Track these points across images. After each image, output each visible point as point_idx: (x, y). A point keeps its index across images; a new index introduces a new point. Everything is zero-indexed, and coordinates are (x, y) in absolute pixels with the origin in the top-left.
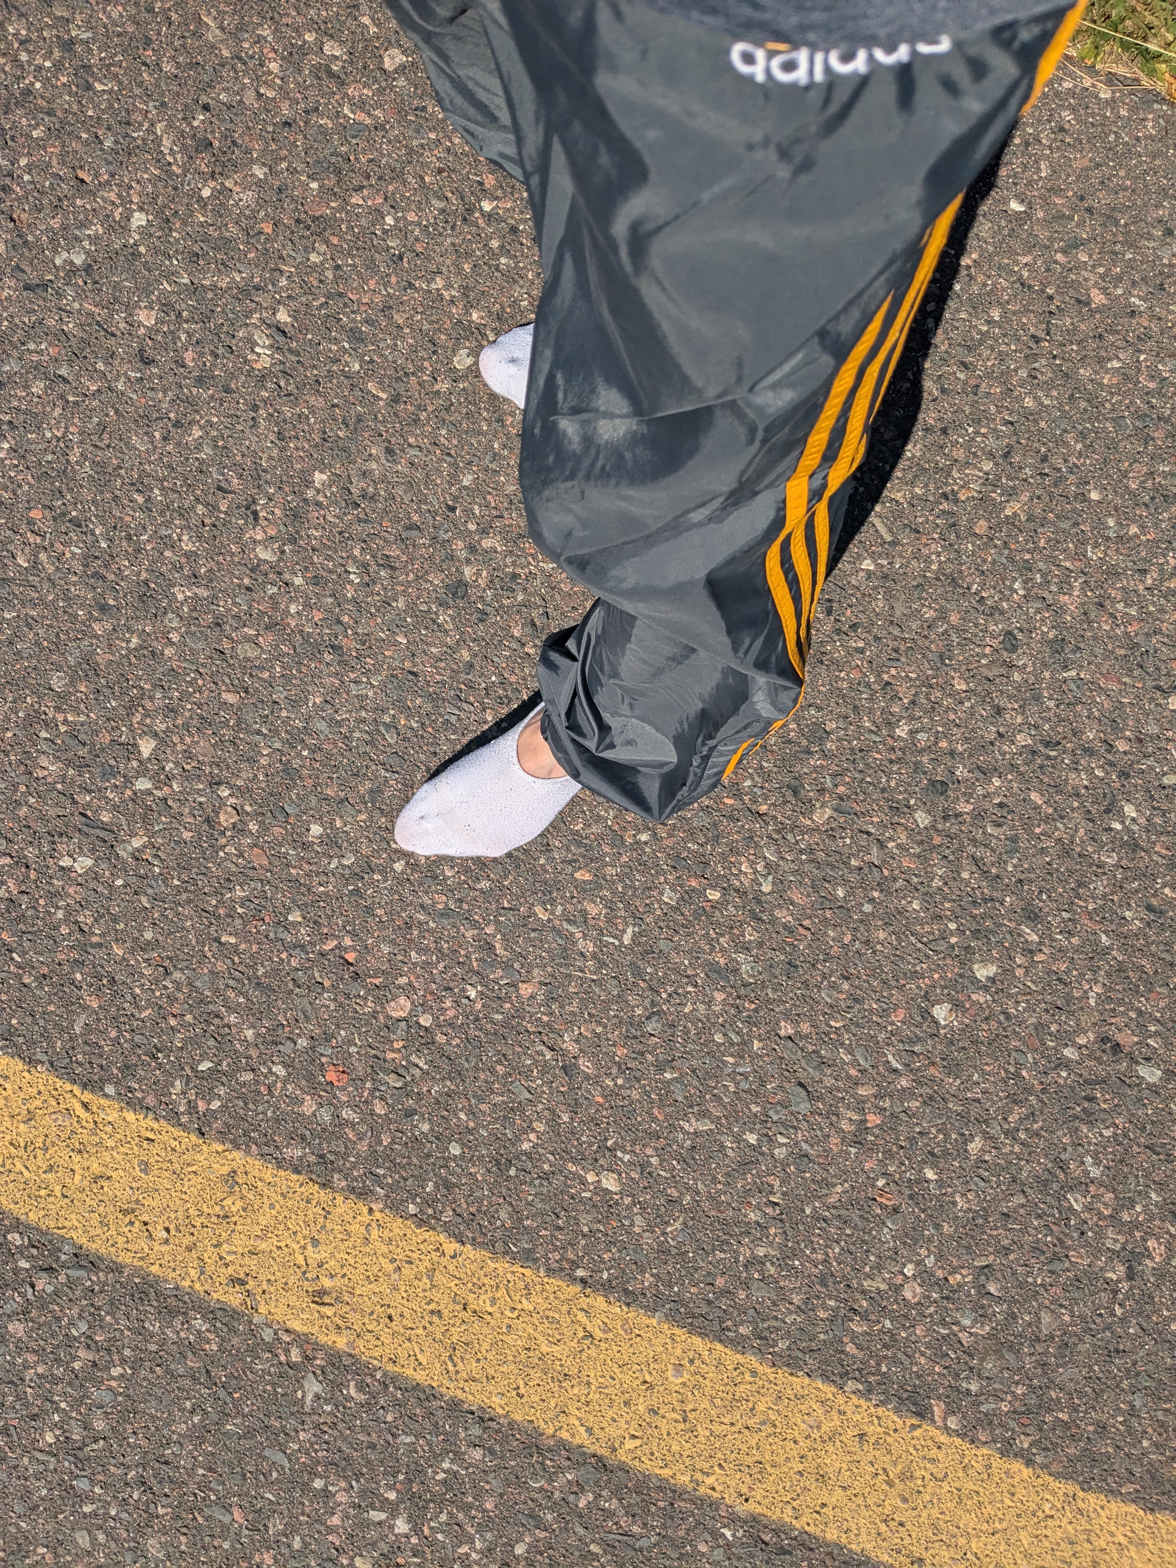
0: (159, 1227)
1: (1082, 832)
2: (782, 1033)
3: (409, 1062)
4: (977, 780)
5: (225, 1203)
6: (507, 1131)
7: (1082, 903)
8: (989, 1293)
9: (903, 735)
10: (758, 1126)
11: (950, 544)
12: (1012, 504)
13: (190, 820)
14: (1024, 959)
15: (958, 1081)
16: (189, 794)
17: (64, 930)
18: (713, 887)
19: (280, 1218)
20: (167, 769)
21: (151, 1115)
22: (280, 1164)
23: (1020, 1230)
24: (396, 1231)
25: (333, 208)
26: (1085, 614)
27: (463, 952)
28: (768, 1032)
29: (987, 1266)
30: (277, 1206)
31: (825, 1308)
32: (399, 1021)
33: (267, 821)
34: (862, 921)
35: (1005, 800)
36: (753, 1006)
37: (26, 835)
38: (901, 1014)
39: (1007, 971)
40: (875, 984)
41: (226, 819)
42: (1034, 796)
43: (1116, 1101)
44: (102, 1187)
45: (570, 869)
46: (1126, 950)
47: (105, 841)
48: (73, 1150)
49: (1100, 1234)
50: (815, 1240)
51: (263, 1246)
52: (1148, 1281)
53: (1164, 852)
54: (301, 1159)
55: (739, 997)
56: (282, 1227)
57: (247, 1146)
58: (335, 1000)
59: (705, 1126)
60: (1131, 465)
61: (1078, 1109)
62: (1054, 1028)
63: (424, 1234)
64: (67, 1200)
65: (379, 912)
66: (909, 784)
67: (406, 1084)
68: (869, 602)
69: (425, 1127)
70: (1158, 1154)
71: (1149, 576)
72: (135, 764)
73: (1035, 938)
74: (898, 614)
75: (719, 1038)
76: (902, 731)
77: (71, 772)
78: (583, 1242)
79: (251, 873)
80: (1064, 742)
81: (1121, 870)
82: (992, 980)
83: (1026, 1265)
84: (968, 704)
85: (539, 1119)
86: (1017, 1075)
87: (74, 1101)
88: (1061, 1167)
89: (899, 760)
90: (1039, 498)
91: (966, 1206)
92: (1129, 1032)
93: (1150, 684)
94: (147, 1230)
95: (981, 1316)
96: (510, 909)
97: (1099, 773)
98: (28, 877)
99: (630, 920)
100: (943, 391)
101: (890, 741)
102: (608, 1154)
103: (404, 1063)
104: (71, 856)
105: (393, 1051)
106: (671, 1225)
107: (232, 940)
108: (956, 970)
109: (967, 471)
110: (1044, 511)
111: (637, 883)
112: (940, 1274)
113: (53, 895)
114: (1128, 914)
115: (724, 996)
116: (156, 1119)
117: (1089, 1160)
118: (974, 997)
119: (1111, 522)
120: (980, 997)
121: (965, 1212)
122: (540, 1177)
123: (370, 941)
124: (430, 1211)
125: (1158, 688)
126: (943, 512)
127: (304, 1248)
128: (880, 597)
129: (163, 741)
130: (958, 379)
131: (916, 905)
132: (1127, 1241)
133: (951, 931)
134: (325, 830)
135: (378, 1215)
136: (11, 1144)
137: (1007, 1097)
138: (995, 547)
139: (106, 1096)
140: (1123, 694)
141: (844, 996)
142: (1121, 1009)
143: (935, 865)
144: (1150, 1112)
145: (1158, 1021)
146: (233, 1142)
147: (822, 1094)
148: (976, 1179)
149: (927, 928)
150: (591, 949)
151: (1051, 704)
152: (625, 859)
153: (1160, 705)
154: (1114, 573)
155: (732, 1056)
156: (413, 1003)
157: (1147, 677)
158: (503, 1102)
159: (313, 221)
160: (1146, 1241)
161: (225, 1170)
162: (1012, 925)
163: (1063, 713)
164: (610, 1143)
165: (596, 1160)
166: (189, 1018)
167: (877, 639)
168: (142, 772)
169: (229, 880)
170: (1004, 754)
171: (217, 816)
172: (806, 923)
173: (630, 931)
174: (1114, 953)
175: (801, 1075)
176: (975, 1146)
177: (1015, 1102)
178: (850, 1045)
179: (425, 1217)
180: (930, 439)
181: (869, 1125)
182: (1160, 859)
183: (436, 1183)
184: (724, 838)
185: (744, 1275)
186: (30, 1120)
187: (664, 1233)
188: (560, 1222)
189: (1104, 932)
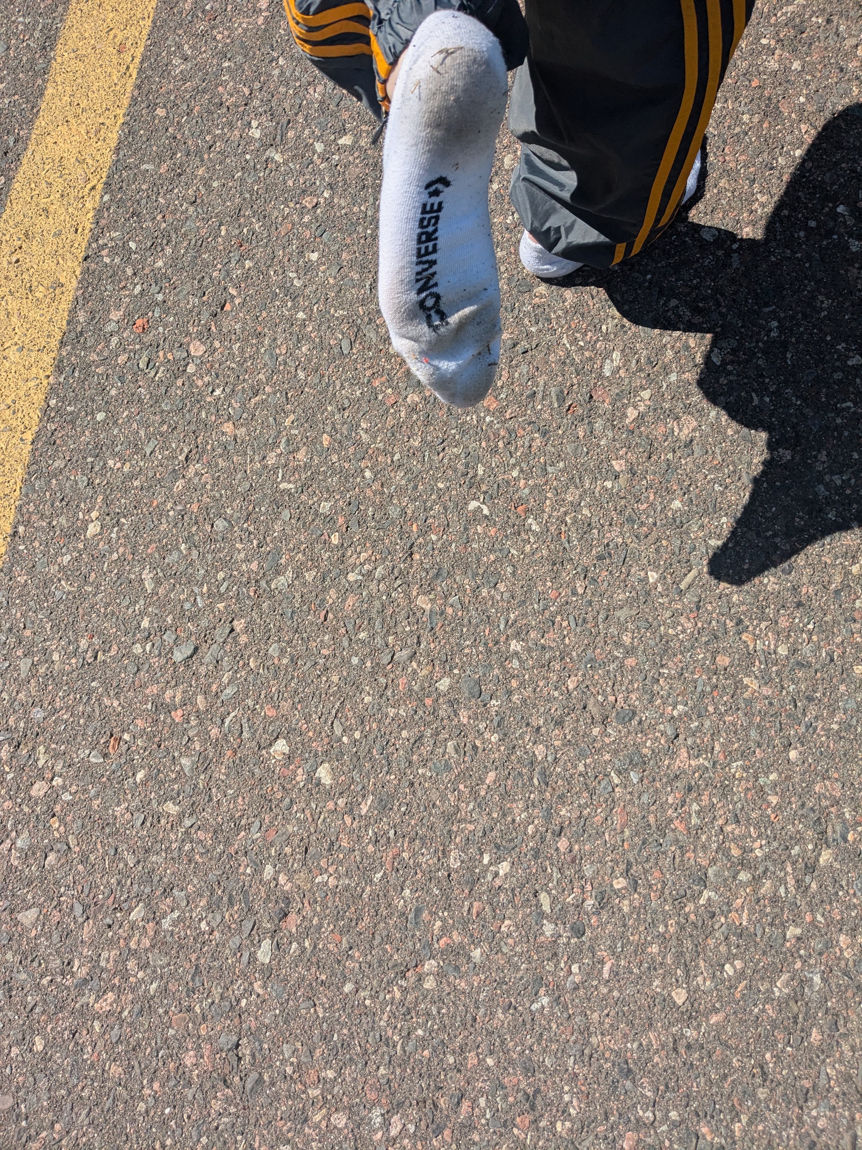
0: (18, 256)
1: (471, 827)
2: (235, 623)
3: (159, 368)
4: (492, 721)
5: (40, 287)
6: (119, 447)
7: (406, 845)
8: (46, 857)
9: (512, 647)
10: (156, 625)
11: (696, 639)
12: (755, 681)
13: (301, 181)
14: (343, 805)
15: (223, 777)
16: (320, 174)
17: (208, 138)
18: (342, 537)
19: (35, 323)
20: (334, 157)
21: (93, 226)
22: (73, 312)
23: (104, 869)
24: (36, 397)
25: (790, 116)
26: (677, 777)
27: (246, 377)
28: (234, 612)
29: (69, 848)
30: (42, 319)
31: (17, 721)
32: (187, 351)
33: (313, 225)
34: (343, 659)
35: (480, 750)
36: (252, 594)
37: (267, 96)
38: (271, 713)
39: (329, 794)
40: (293, 685)
41: (308, 202)
42: (491, 776)
43: (233, 926)
44: (41, 215)
45: (328, 429)
46: (373, 899)
47: (274, 140)
48: (63, 191)
49: (111, 943)
50: (71, 697)
51: (14, 319)
52: (76, 1002)
53: (474, 911)
54: (78, 322)
55: (257, 581)
56: (28, 326)
57: (81, 288)
58: (194, 307)
59: (149, 586)
60: (837, 780)
61: (219, 893)
62: (288, 850)
63: (37, 414)
64: (29, 200)
65: (264, 314)
66: (470, 665)
67: (142, 370)
68: (619, 587)
69: (113, 392)
70: (193, 980)
71: (734, 826)
72: (333, 137)
73: (364, 811)
74: (618, 613)
75: (221, 575)
76: (515, 646)
77: (316, 105)
78: (44, 524)
79: (274, 227)
80: (549, 789)
81: (446, 874)
82: (319, 784)
83: (74, 883)
84: (556, 694)
85: (132, 466)
86: (238, 828)
87: (96, 181)
88: (165, 890)
89: (489, 651)
90: (771, 704)
91: (118, 814)
92: (299, 922)
93: (631, 857)
94: (16, 250)
95: (26, 854)
96: (287, 398)
97: (531, 829)
98: (238, 107)
99: (299, 484)
100: (837, 592)
101: (503, 639)
102: (114, 521)
103: (157, 364)
104: (259, 125)
105: (164, 354)
106: (66, 583)
107: (223, 233)
108: (320, 749)
109: (770, 634)
110: (760, 712)
111: (330, 480)
112: (58, 808)
113: (231, 125)
114: (407, 892)
115: (255, 569)
116: (91, 230)
117: (176, 914)
118: (300, 771)
119: (773, 777)
120: (301, 777)
121: (113, 815)
122: (89, 479)
123: (241, 315)
124: (52, 415)
125: (629, 865)
126: (725, 624)
127: (16, 344)
128: (627, 594)
129: (352, 148)
130: (854, 603)
131: (367, 699)
132: (109, 971)
133: (353, 735)
134: (317, 261)
135: (45, 382)
136: (62, 158)
137: (217, 823)
138: (709, 679)
139: (102, 197)
140: (612, 833)
141: (276, 662)
142: (318, 908)
143: (406, 705)
144: (230, 961)
145: (315, 947)
146: (83, 279)
147: (191, 668)
148: (143, 816)
149: (350, 714)
150: (269, 463)
151: (581, 768)
152: (347, 465)
153: (613, 871)
154: (725, 791)
155: (209, 589)
156: (202, 356)
157: (635, 852)
158: (141, 437)
159: (774, 108)
160: (112, 990)
161: (63, 280)
162: (371, 788)
163: (578, 782)
164: (123, 520)
165: (108, 515)
166: (164, 225)
167: (590, 603)
168: (327, 144)
169: (265, 217)
170: (521, 737)
171: (308, 196)
172: (330, 616)
173: (291, 486)
174: (368, 888)
175: (204, 647)
176: (171, 808)
177: (215, 832)
178: (237, 679)
179: (48, 412)
180: (787, 594)
181: (173, 713)
182: (466, 908)
183: (74, 411)
184: (384, 533)
185: (35, 649)
186: (79, 162)
187: (59, 580)
188: (58, 503)
189: (385, 873)
